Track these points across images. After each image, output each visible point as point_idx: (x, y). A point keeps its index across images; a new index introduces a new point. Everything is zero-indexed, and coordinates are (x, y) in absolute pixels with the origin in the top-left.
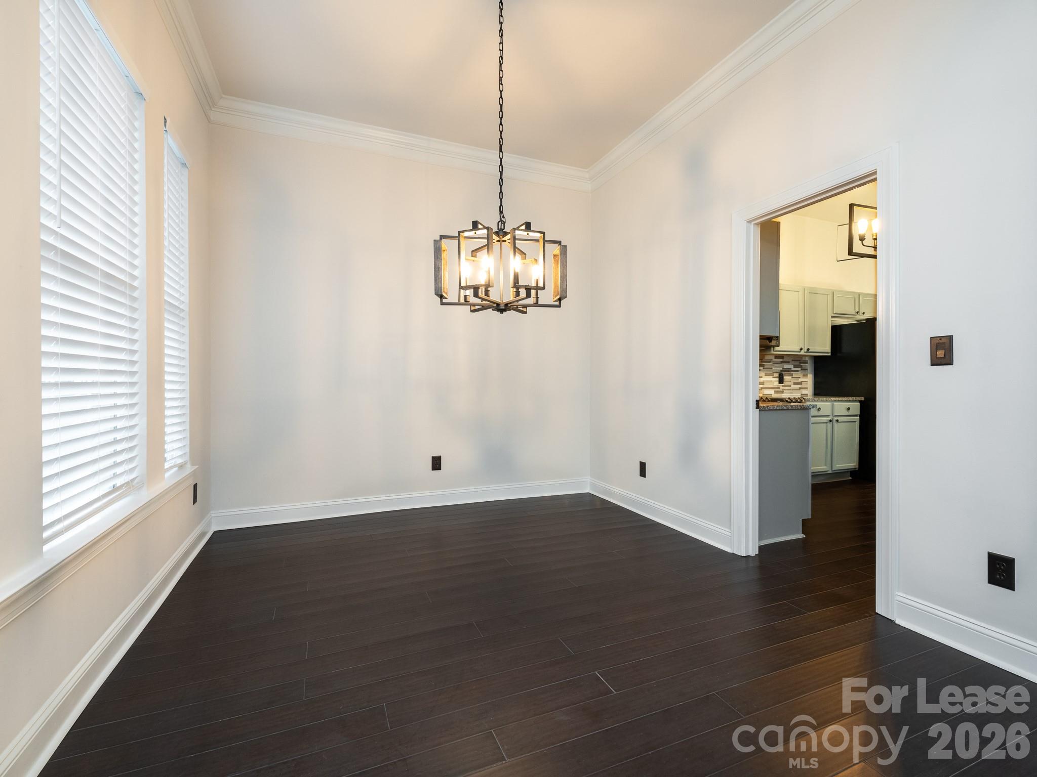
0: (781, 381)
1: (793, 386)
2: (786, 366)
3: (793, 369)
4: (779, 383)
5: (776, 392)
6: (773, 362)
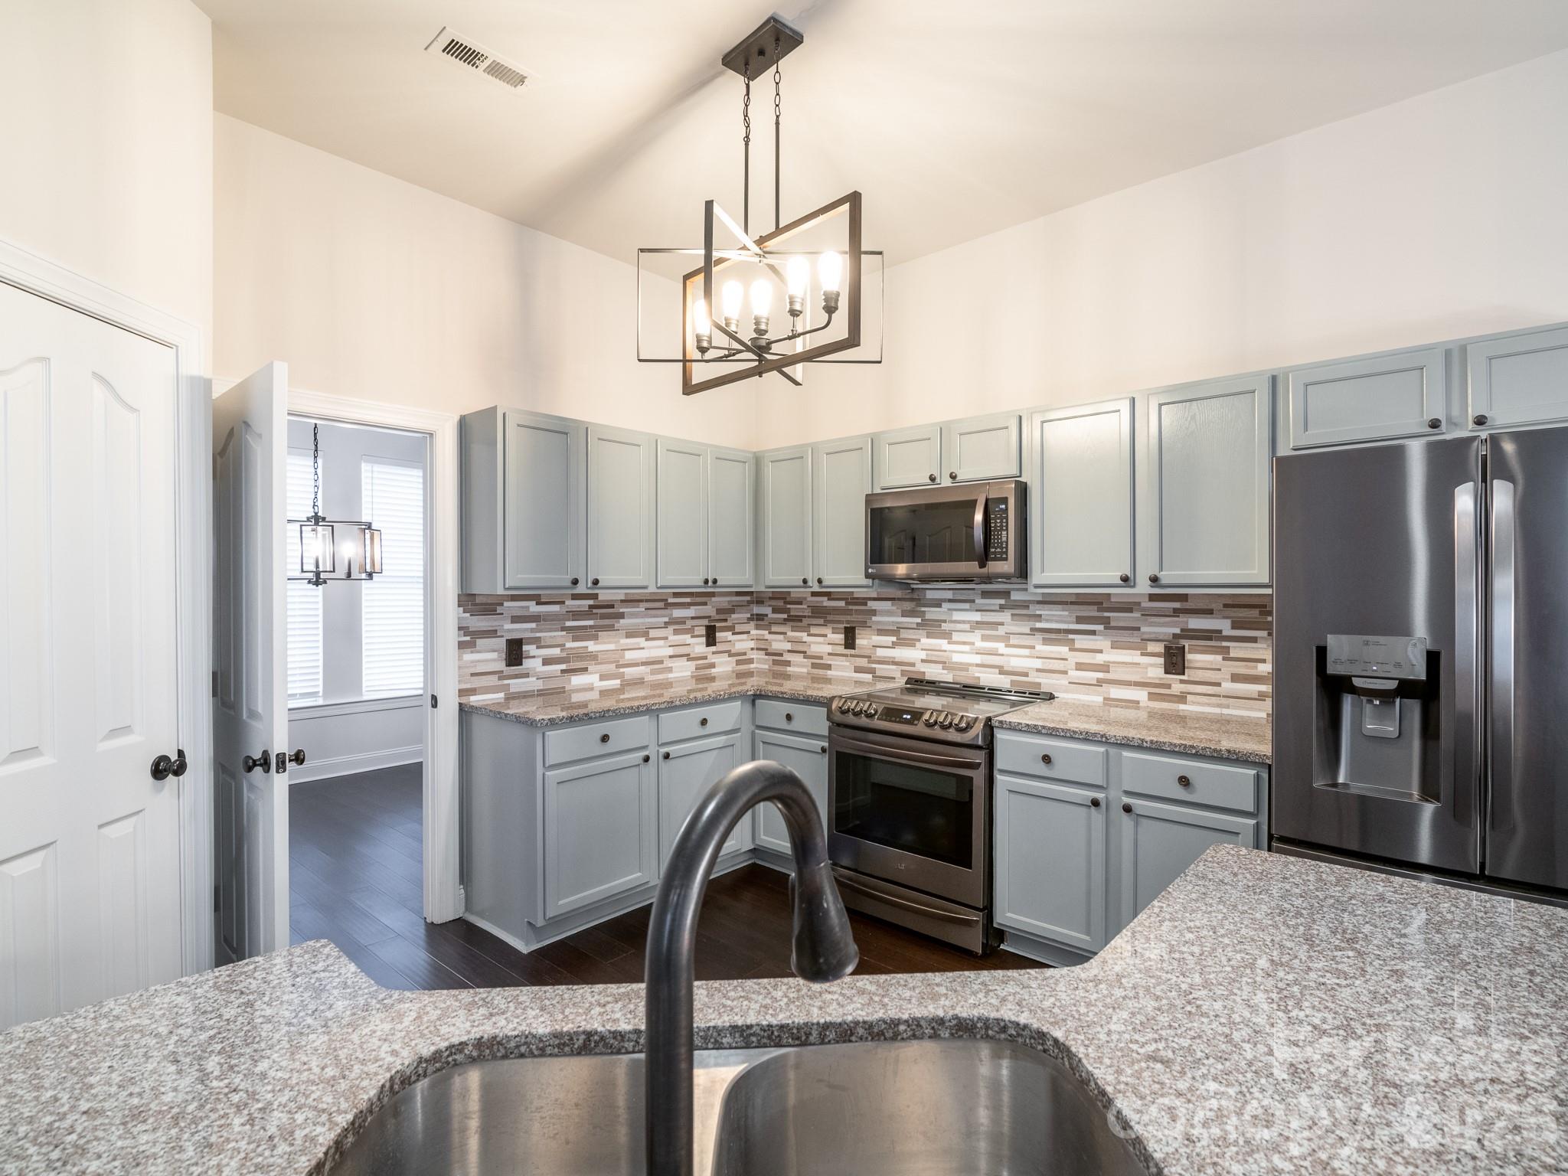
0: (1175, 661)
1: (1228, 686)
2: (1196, 623)
3: (1228, 631)
4: (1166, 672)
5: (1152, 696)
6: (1144, 609)
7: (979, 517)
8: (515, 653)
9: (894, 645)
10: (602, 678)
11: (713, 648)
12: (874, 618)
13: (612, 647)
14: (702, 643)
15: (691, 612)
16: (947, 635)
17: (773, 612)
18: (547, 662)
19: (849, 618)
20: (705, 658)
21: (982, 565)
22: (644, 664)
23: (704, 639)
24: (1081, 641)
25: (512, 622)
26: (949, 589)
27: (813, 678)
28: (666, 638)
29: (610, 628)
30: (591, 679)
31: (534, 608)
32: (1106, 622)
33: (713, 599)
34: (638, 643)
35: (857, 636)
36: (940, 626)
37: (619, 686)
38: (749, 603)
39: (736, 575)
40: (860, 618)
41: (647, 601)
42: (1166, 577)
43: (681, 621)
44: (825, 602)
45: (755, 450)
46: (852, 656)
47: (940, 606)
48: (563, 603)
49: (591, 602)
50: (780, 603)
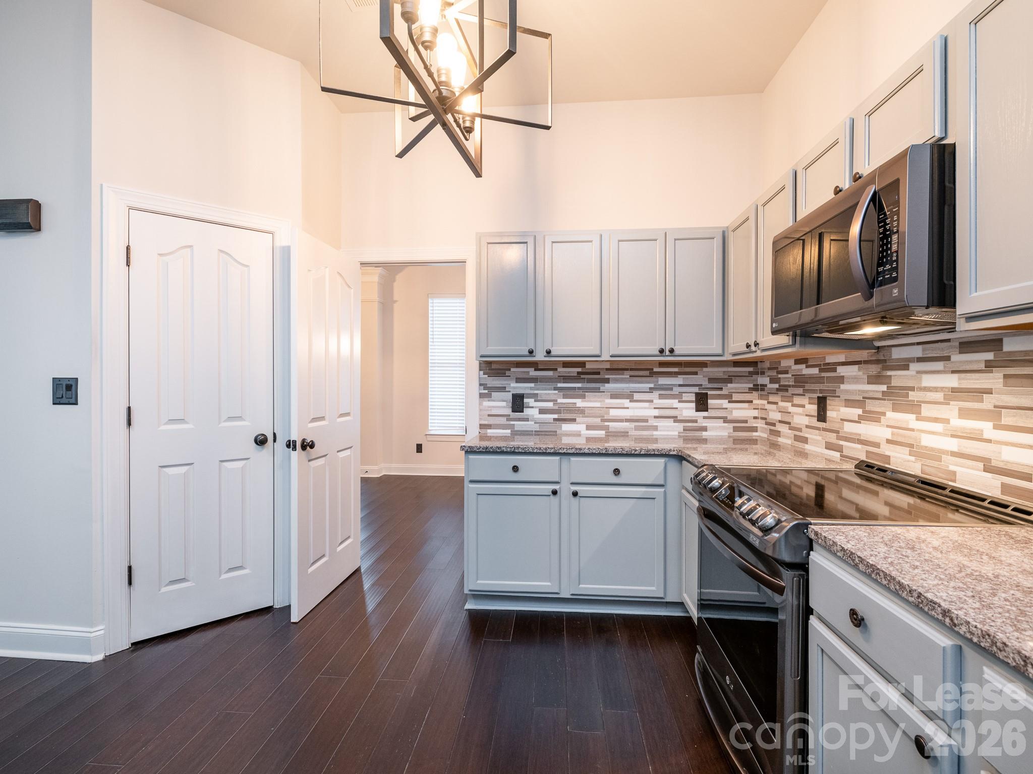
8: (518, 403)
9: (860, 419)
10: (589, 428)
11: (705, 414)
12: (843, 387)
13: (598, 405)
14: (692, 408)
15: (680, 380)
16: (914, 408)
17: (770, 383)
18: (542, 411)
20: (696, 421)
21: (867, 296)
22: (627, 420)
23: (693, 405)
25: (517, 382)
26: (918, 344)
27: (796, 451)
28: (652, 401)
29: (597, 390)
30: (579, 427)
31: (533, 373)
33: (705, 369)
34: (623, 404)
35: (828, 407)
36: (907, 395)
37: (604, 436)
38: (752, 373)
40: (830, 386)
41: (632, 369)
43: (668, 388)
46: (825, 430)
47: (906, 368)
48: (556, 369)
49: (580, 370)
50: (775, 373)
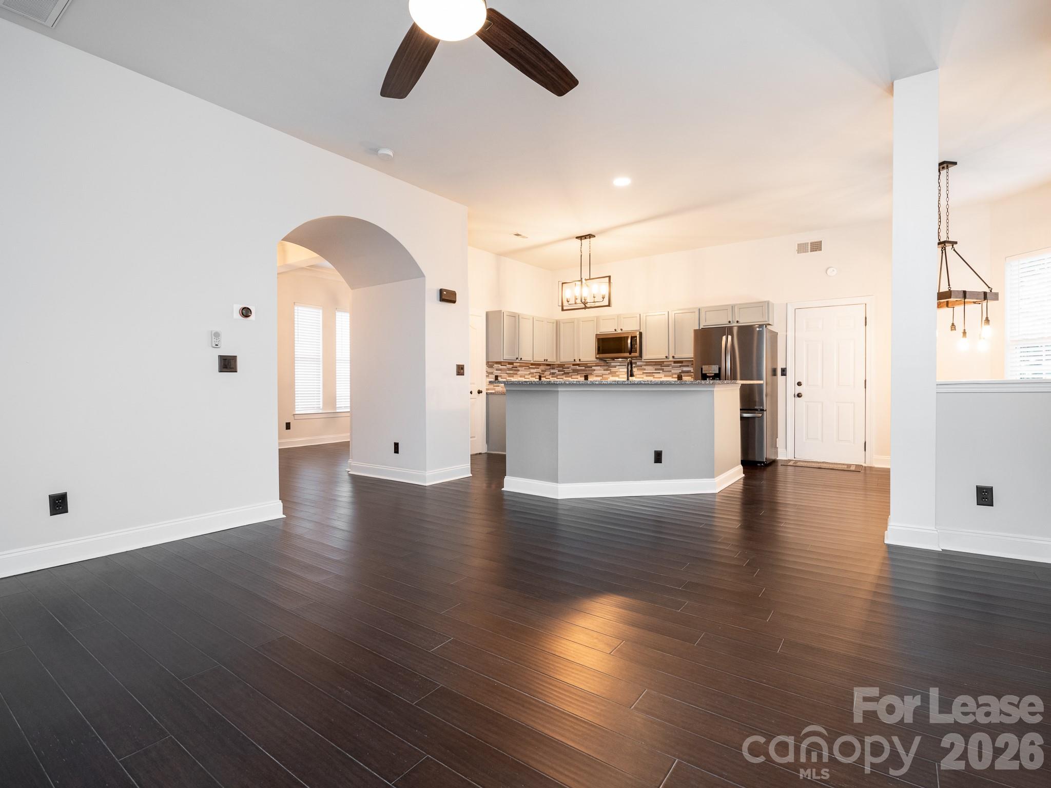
2: (685, 369)
6: (672, 365)
7: (629, 341)
12: (594, 372)
19: (586, 372)
21: (630, 354)
24: (656, 375)
29: (516, 374)
31: (501, 367)
32: (663, 370)
35: (589, 378)
38: (550, 369)
39: (552, 359)
40: (590, 372)
42: (676, 356)
43: (532, 373)
44: (578, 367)
45: (556, 319)
50: (561, 369)
